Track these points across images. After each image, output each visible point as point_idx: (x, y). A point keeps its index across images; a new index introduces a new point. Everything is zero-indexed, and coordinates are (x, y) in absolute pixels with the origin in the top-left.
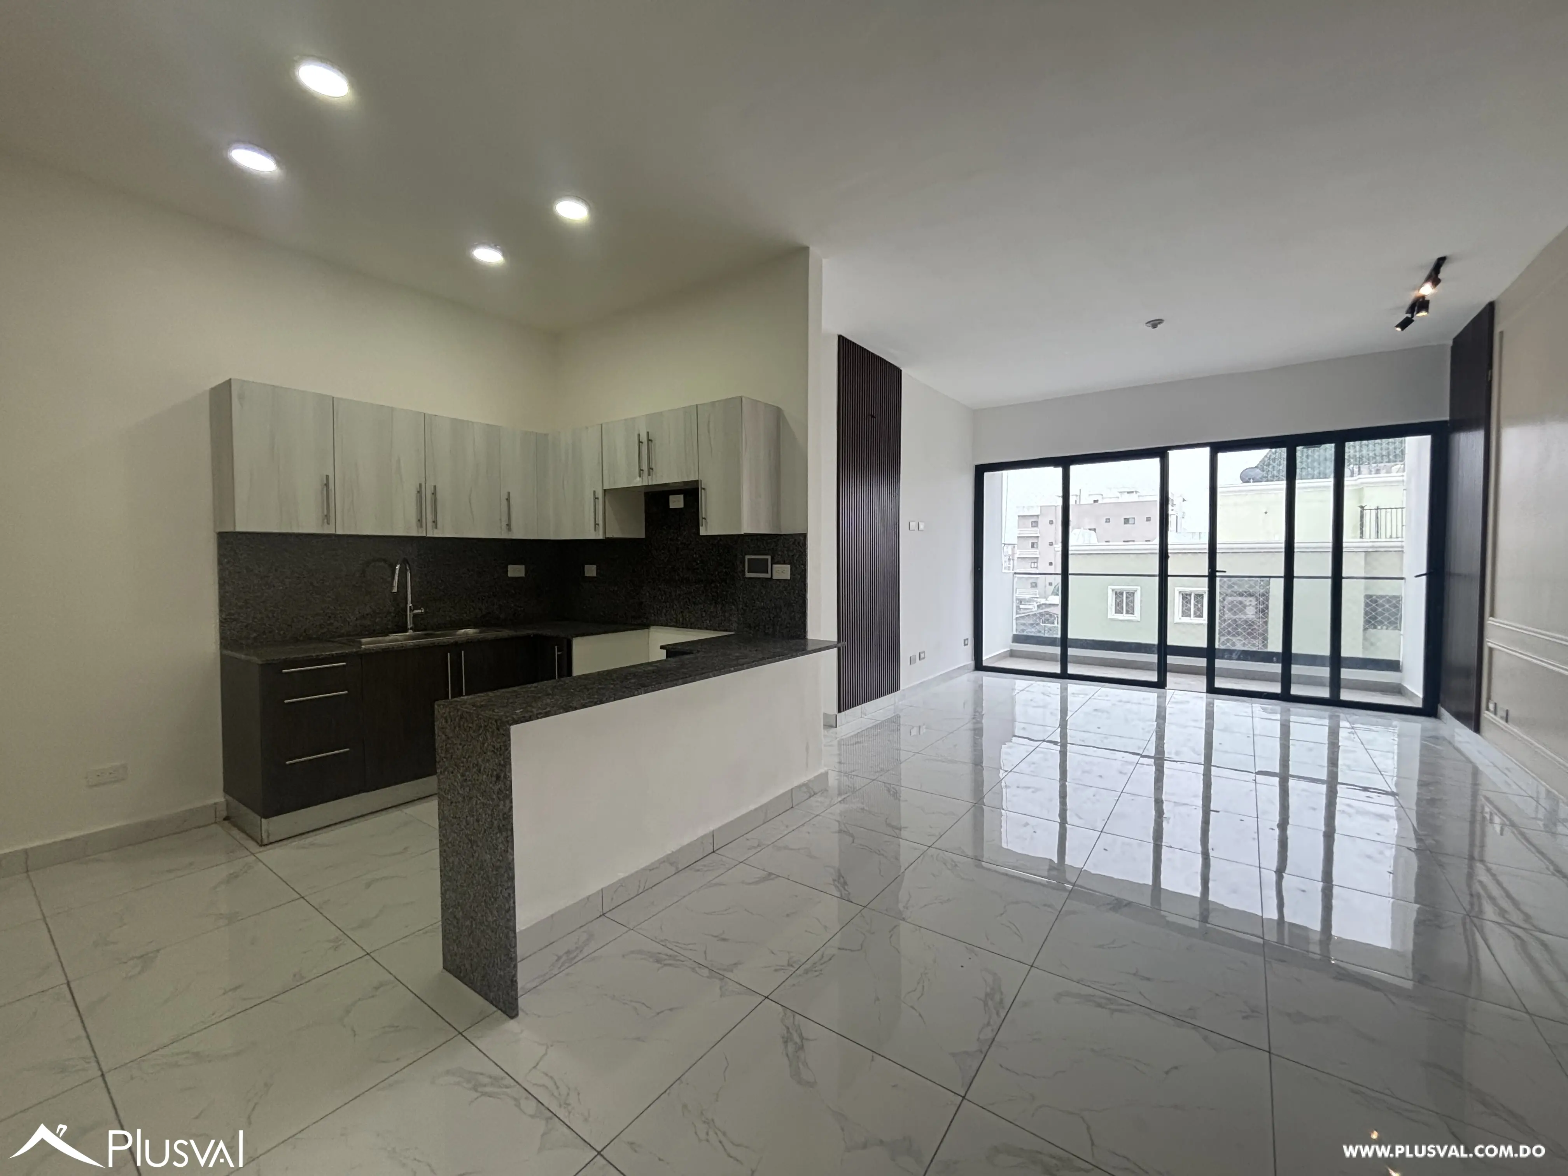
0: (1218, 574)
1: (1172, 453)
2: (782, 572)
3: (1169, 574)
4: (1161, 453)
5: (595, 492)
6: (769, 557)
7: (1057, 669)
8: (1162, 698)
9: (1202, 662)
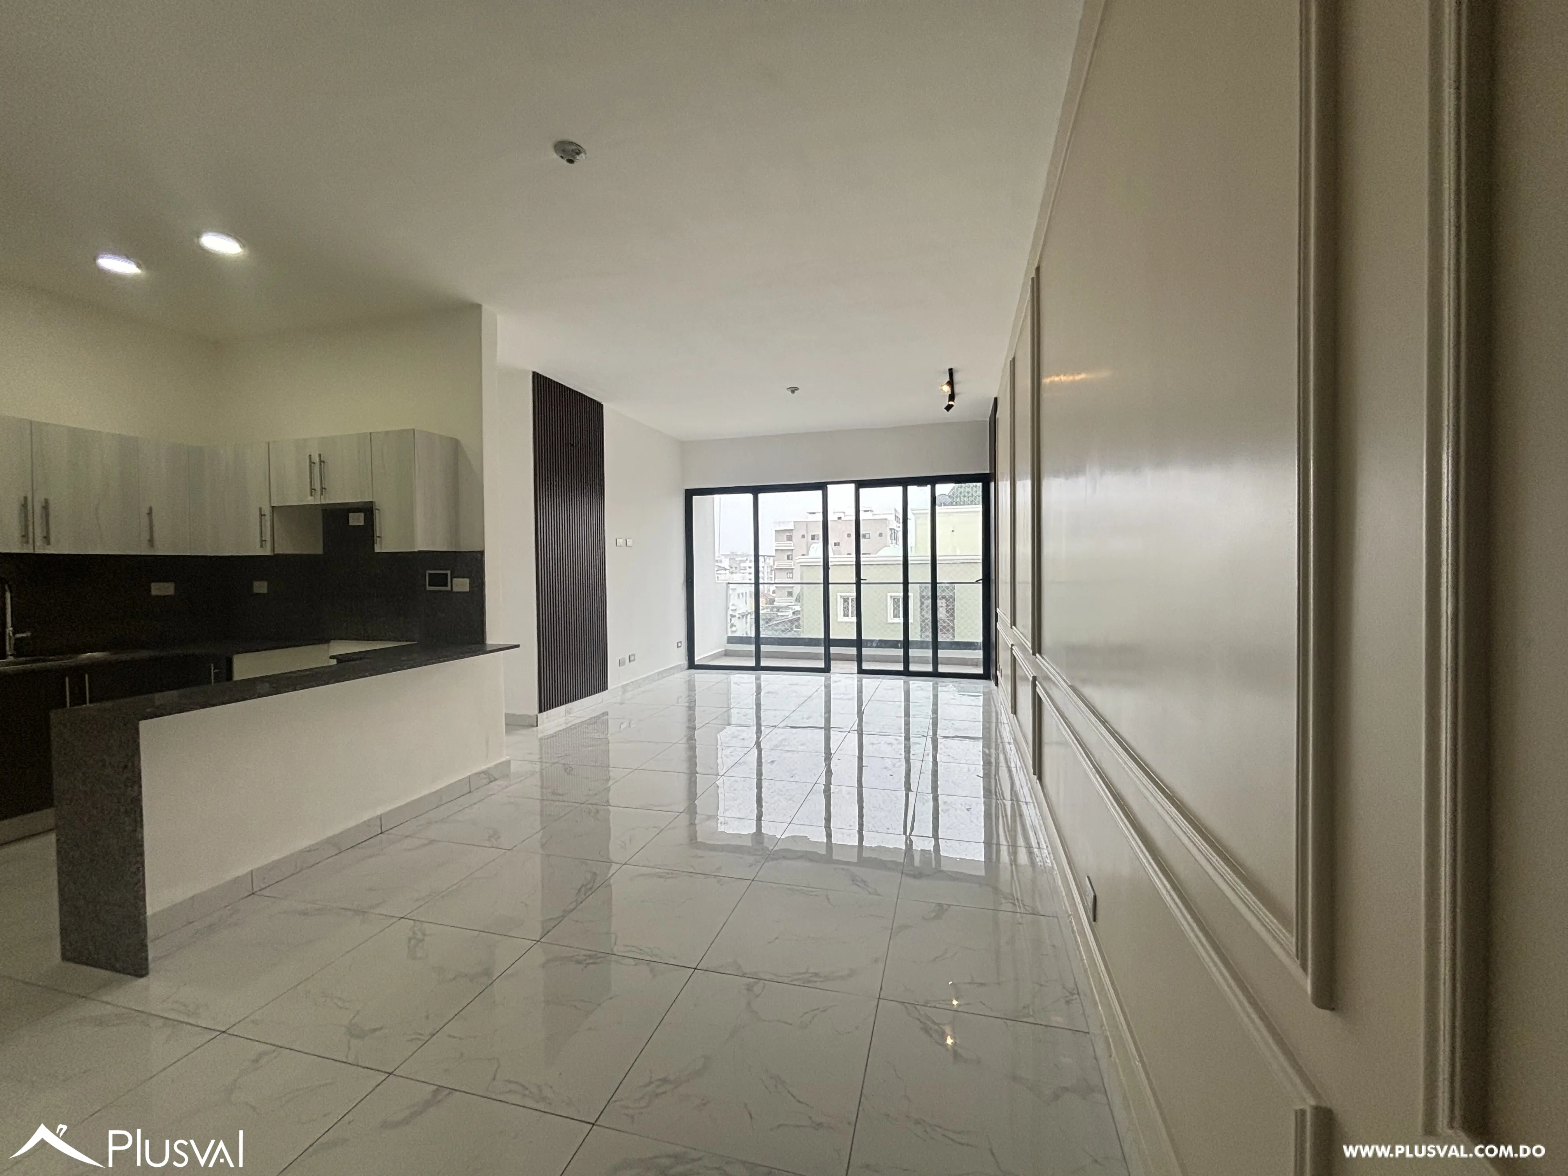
0: (862, 581)
1: (829, 486)
2: (462, 585)
3: (830, 582)
4: (821, 486)
5: (260, 509)
6: (449, 572)
7: (753, 663)
8: (828, 680)
9: (853, 651)
